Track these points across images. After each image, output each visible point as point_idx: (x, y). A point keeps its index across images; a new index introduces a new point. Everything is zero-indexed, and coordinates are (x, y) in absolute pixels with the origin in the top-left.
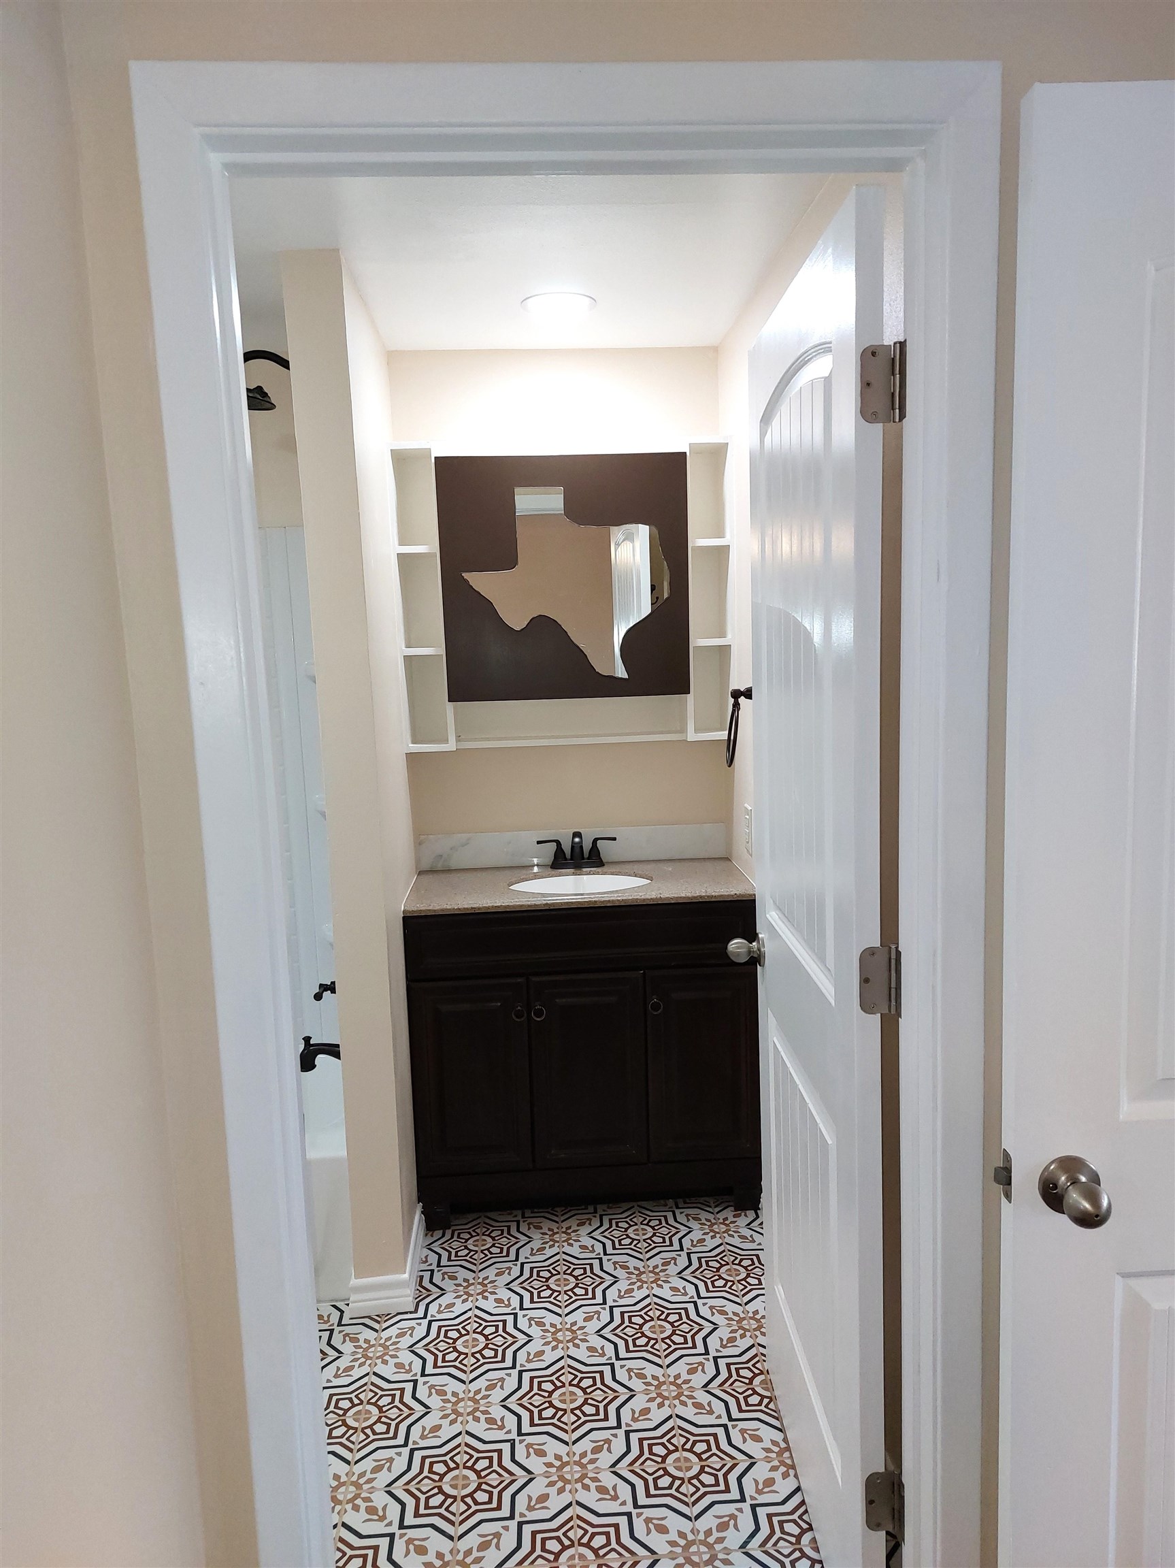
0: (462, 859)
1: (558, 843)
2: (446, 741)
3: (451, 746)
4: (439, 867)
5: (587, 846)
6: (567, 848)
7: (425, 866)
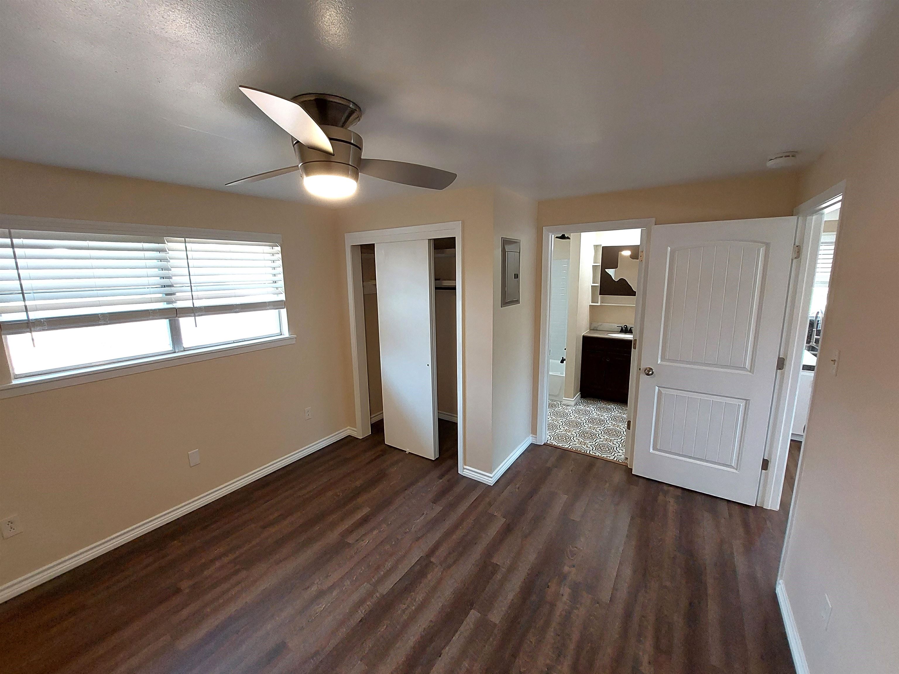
0: (600, 328)
1: (622, 327)
2: (598, 303)
3: (599, 304)
4: (595, 329)
5: (629, 329)
6: (624, 329)
7: (591, 329)
